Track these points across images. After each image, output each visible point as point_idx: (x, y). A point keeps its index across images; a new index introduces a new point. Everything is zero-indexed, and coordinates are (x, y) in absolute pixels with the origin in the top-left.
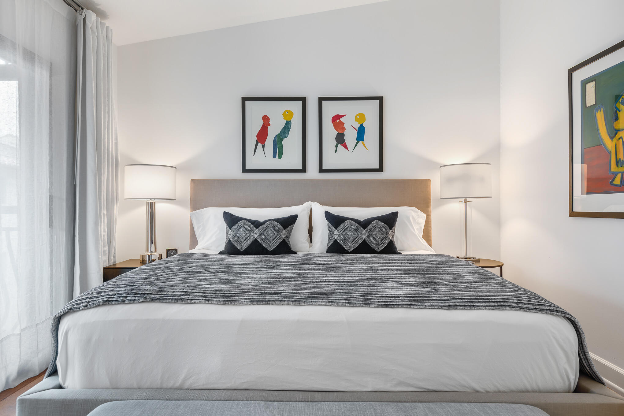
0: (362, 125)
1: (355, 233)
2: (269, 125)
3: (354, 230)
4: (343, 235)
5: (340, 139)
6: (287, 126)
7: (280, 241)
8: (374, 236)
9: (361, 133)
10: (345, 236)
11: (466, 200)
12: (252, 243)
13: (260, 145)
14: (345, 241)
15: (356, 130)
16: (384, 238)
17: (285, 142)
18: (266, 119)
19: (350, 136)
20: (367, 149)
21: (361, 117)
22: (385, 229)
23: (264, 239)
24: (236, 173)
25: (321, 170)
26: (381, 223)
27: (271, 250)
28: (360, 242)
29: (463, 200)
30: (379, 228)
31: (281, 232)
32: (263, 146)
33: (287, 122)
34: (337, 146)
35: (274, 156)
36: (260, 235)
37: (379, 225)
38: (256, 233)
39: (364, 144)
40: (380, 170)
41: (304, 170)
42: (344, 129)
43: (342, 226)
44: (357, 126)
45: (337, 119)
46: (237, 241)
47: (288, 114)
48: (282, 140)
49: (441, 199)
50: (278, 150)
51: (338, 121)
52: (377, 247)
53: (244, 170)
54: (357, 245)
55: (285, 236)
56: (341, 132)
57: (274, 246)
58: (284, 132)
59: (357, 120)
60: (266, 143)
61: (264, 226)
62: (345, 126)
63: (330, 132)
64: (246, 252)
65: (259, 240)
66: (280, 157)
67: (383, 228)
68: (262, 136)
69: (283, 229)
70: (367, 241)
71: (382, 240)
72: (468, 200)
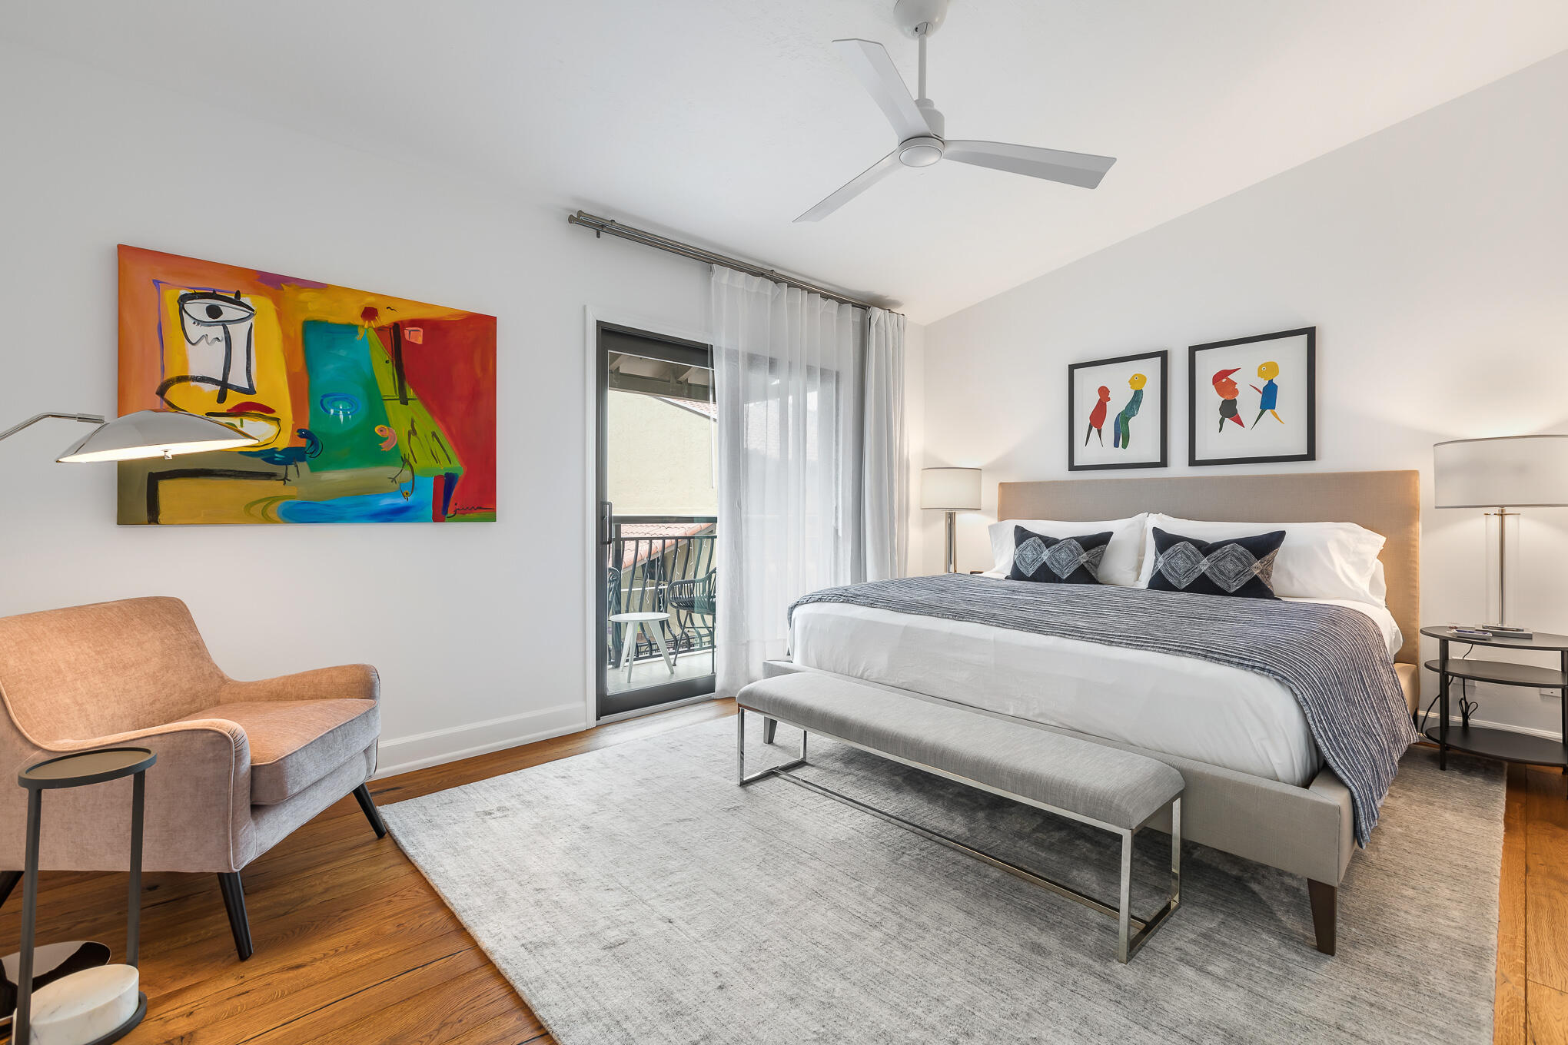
0: (1271, 382)
1: (1189, 562)
2: (1109, 399)
3: (1188, 557)
4: (1169, 564)
5: (1229, 410)
6: (1137, 398)
7: (1076, 567)
8: (1222, 569)
9: (1269, 397)
10: (1173, 565)
11: (1502, 511)
12: (1039, 568)
13: (1095, 430)
14: (1173, 573)
15: (1260, 392)
16: (1240, 572)
17: (1132, 422)
18: (1104, 392)
19: (1248, 402)
20: (1279, 419)
21: (1271, 368)
22: (1247, 558)
23: (1054, 562)
24: (1060, 472)
25: (1193, 462)
26: (1241, 549)
27: (1064, 578)
28: (1196, 576)
29: (1497, 510)
30: (1233, 555)
31: (1079, 555)
32: (1099, 432)
33: (1136, 392)
34: (1222, 422)
35: (1116, 445)
36: (1050, 557)
37: (1236, 551)
38: (1046, 555)
39: (1275, 415)
40: (1311, 455)
41: (1163, 463)
42: (1236, 392)
43: (1170, 550)
44: (1262, 384)
45: (1222, 379)
46: (1023, 563)
47: (1138, 380)
48: (1128, 420)
49: (1436, 508)
50: (1122, 436)
51: (1224, 380)
52: (1226, 585)
53: (1072, 467)
54: (1192, 579)
55: (1085, 560)
56: (1229, 398)
57: (1068, 573)
58: (1132, 408)
59: (1261, 374)
60: (1103, 428)
61: (1057, 546)
62: (1237, 387)
63: (1209, 400)
64: (1034, 578)
65: (1048, 564)
66: (1125, 446)
67: (1241, 557)
68: (1097, 417)
69: (1083, 550)
70: (1208, 575)
71: (1237, 575)
72: (1508, 510)
